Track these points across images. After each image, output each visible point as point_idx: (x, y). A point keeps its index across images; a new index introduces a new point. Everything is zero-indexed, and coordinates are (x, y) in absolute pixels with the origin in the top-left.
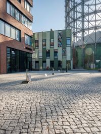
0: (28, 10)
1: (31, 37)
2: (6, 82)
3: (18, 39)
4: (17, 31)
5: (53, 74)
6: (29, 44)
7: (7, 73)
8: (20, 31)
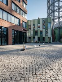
0: (24, 7)
1: (26, 23)
2: (12, 50)
3: (18, 24)
4: (18, 20)
5: (40, 45)
6: (25, 27)
7: (12, 44)
8: (20, 19)
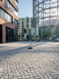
0: (16, 4)
3: (11, 22)
5: (35, 43)
6: (16, 25)
7: (6, 43)
8: (12, 17)
